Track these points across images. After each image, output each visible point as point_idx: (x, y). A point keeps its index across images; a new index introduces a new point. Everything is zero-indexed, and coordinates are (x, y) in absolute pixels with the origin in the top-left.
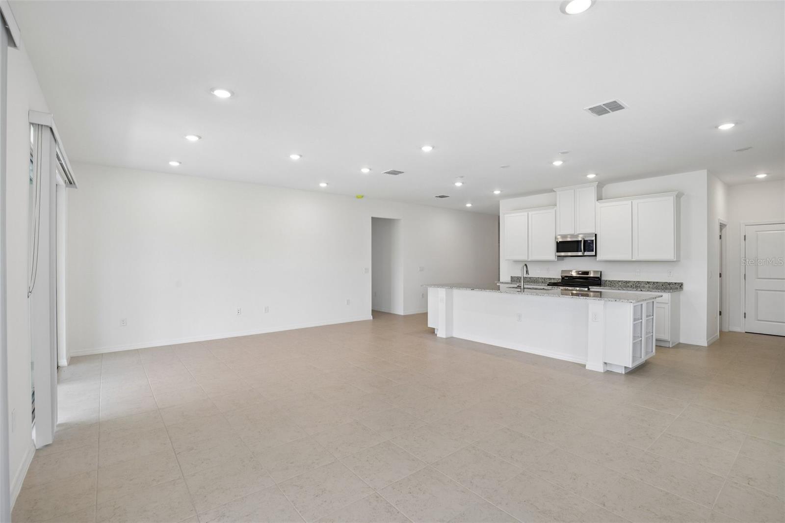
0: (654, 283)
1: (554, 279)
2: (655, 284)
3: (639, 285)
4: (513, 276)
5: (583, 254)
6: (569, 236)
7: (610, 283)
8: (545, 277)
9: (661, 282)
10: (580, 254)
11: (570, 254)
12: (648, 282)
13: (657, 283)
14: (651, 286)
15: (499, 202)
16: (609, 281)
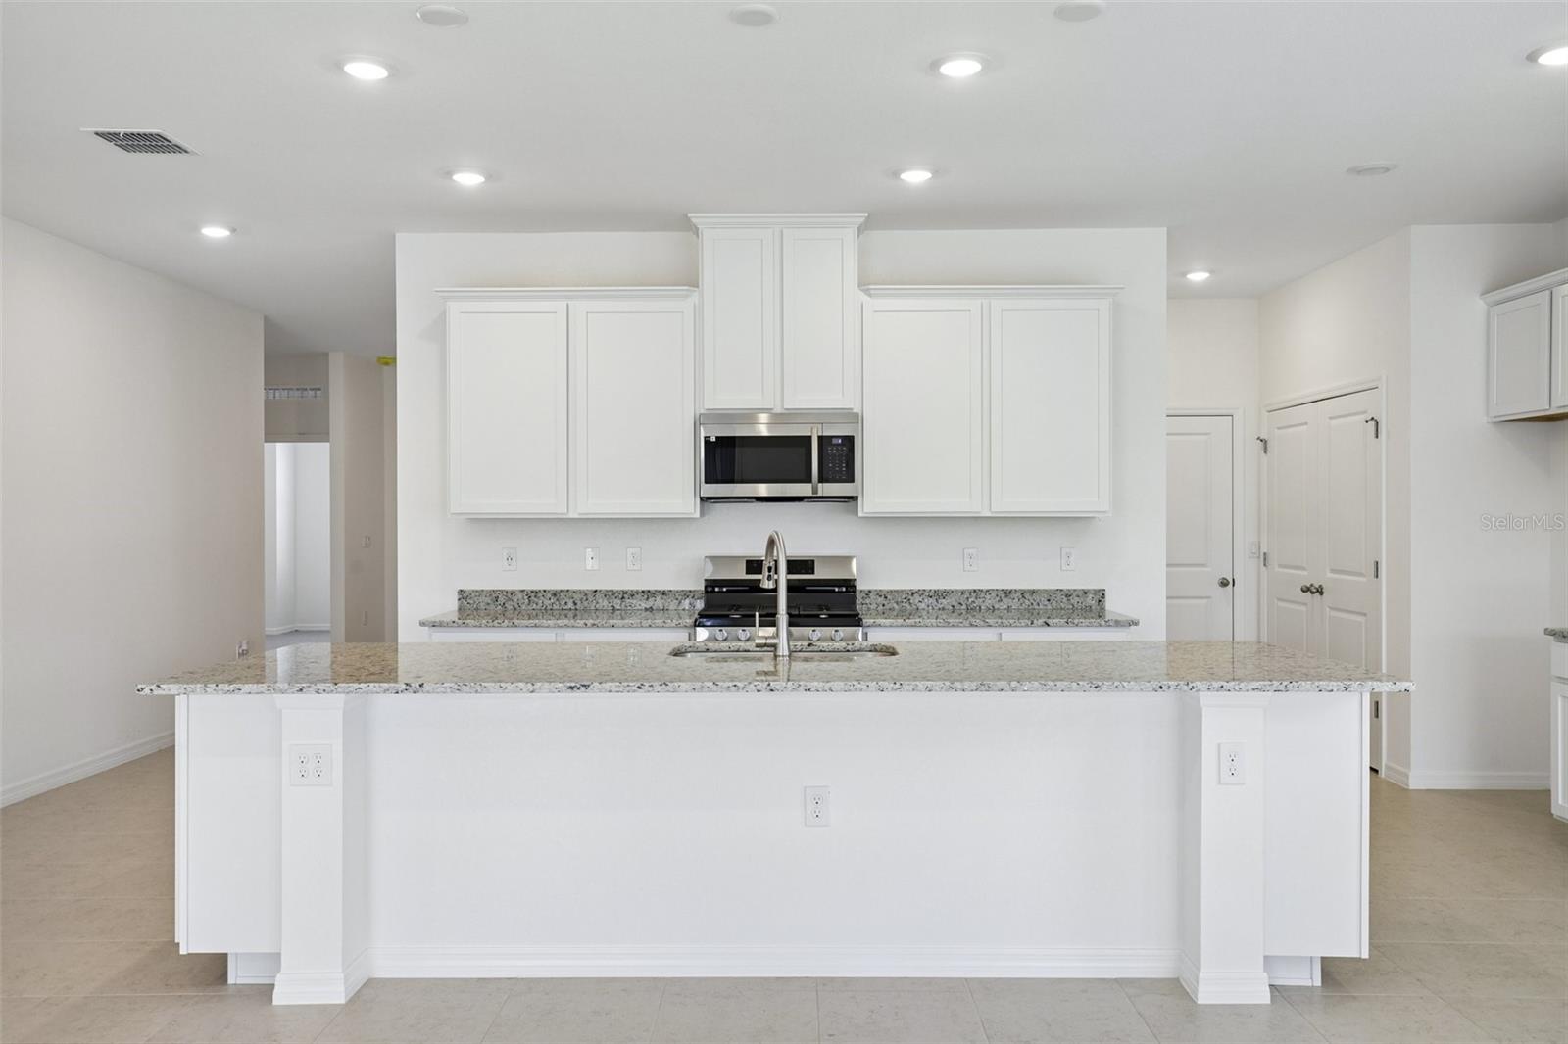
0: (1023, 593)
1: (664, 593)
2: (1027, 596)
3: (979, 602)
4: (468, 586)
5: (815, 490)
6: (764, 418)
7: (881, 600)
8: (626, 588)
9: (1045, 591)
10: (803, 489)
11: (763, 489)
12: (1005, 592)
13: (1033, 592)
14: (1015, 605)
15: (394, 237)
16: (879, 594)
